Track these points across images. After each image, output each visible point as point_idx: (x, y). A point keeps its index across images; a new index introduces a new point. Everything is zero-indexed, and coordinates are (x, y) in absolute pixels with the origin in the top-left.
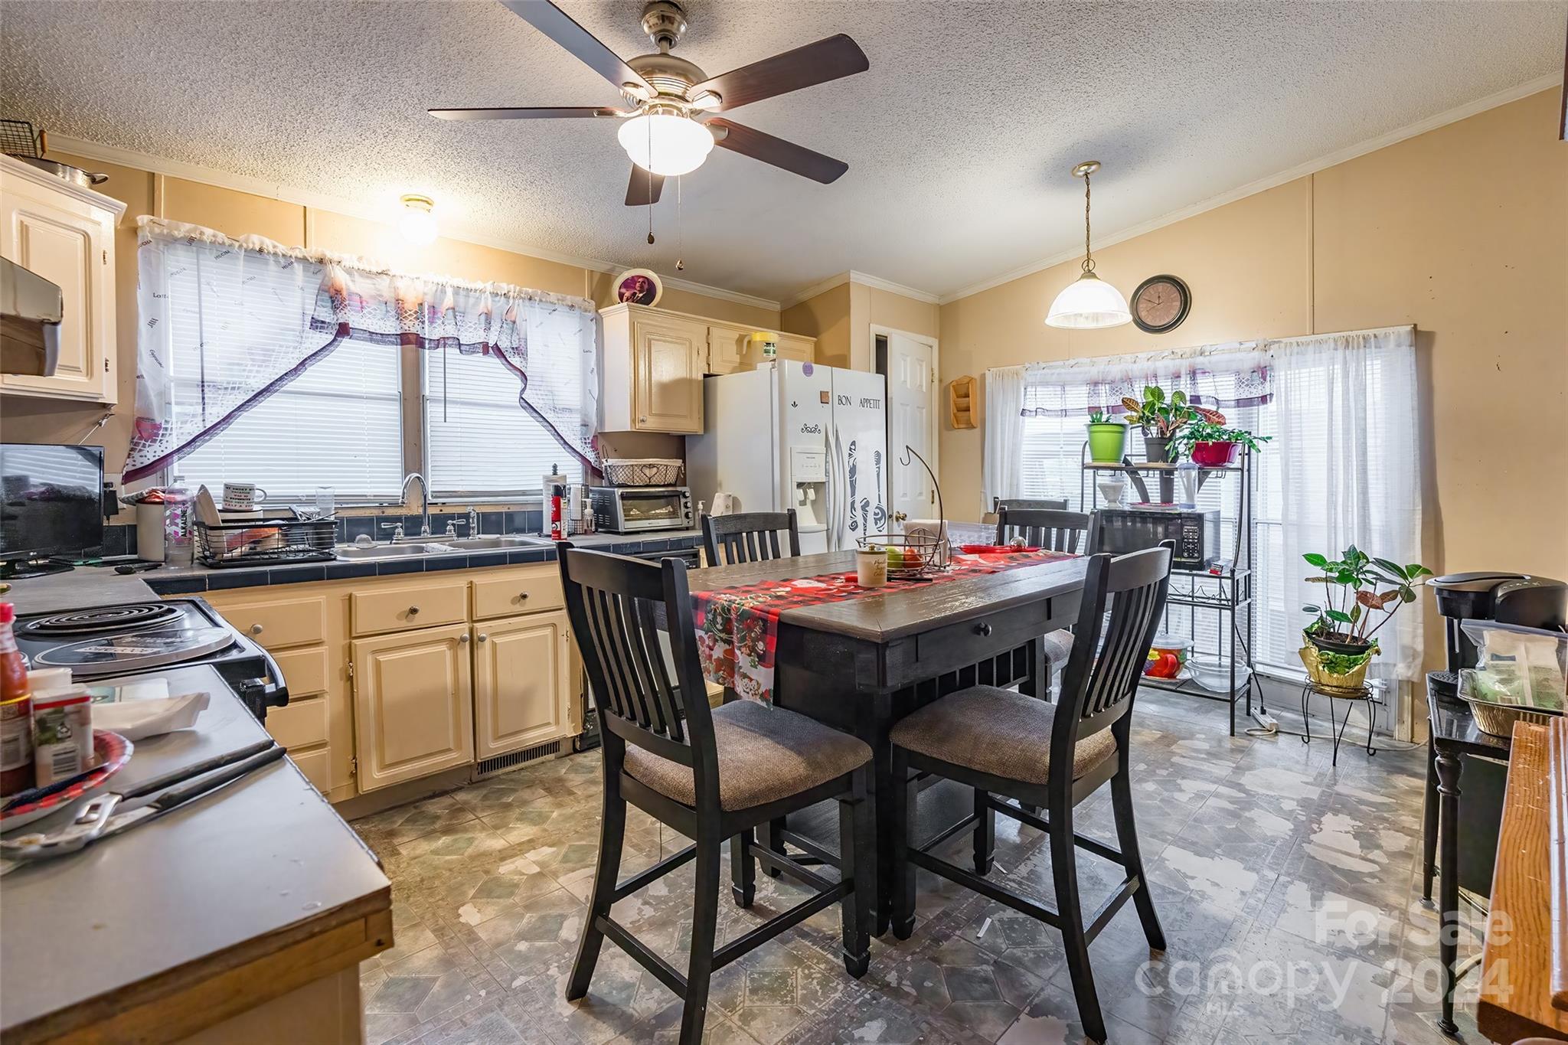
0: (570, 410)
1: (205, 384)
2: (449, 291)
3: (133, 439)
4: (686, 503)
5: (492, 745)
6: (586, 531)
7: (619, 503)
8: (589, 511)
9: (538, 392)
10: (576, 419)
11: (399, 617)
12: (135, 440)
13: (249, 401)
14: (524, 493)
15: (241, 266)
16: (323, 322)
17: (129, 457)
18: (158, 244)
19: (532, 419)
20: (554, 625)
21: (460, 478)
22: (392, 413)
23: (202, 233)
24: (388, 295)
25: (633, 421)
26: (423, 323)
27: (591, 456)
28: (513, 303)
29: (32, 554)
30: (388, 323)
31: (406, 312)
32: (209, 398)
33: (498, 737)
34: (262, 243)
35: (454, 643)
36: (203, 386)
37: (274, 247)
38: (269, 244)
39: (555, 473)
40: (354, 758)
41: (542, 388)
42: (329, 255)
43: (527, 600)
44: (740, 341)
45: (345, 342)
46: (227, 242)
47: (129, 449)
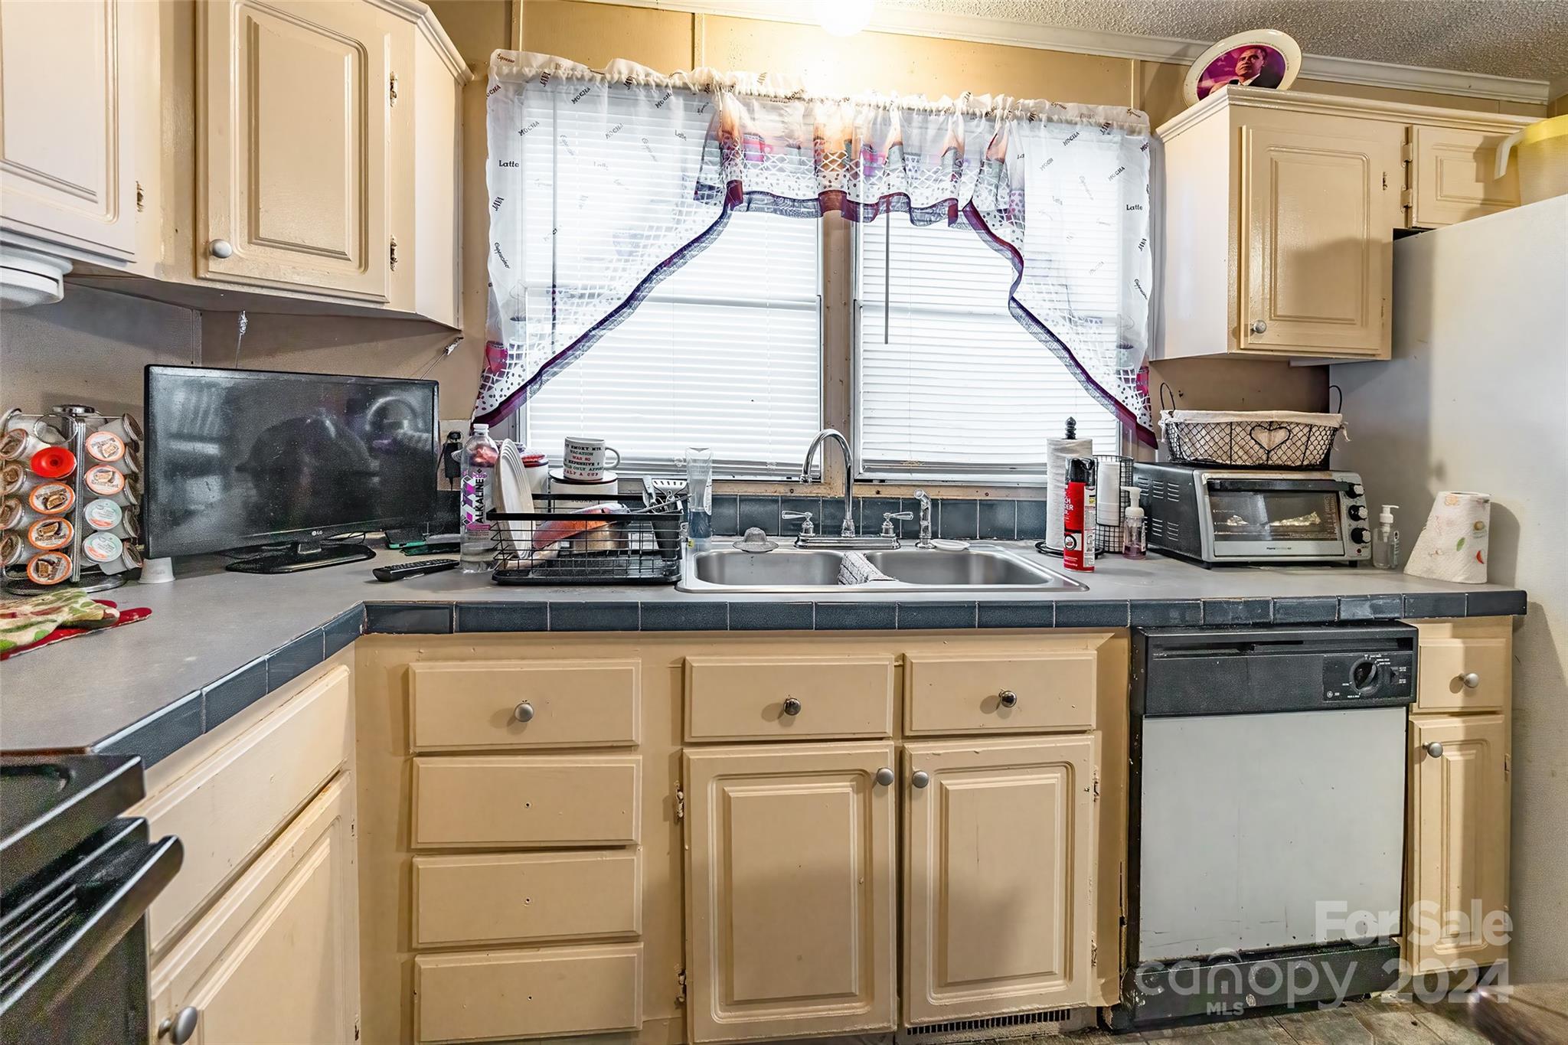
0: (1100, 321)
1: (557, 290)
2: (896, 117)
3: (483, 372)
4: (1356, 508)
5: (936, 999)
6: (1127, 548)
7: (1203, 499)
8: (1134, 511)
9: (1043, 288)
10: (1110, 336)
11: (767, 714)
12: (485, 374)
13: (611, 315)
14: (1012, 469)
15: (603, 111)
16: (711, 188)
17: (478, 398)
18: (507, 90)
19: (1031, 337)
20: (1069, 766)
21: (906, 439)
22: (808, 328)
23: (557, 67)
24: (803, 135)
25: (1235, 333)
26: (856, 175)
27: (1135, 405)
28: (1002, 128)
29: (314, 533)
30: (803, 183)
31: (826, 157)
32: (560, 310)
33: (944, 983)
34: (631, 71)
35: (869, 782)
36: (554, 292)
37: (647, 75)
38: (640, 72)
39: (1071, 435)
40: (683, 973)
41: (1049, 281)
42: (719, 76)
43: (1014, 708)
44: (1486, 153)
45: (738, 217)
46: (587, 74)
47: (479, 385)
